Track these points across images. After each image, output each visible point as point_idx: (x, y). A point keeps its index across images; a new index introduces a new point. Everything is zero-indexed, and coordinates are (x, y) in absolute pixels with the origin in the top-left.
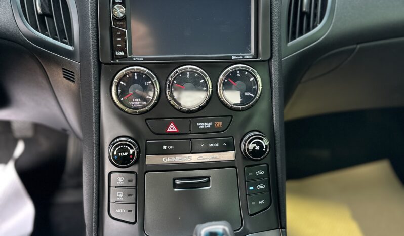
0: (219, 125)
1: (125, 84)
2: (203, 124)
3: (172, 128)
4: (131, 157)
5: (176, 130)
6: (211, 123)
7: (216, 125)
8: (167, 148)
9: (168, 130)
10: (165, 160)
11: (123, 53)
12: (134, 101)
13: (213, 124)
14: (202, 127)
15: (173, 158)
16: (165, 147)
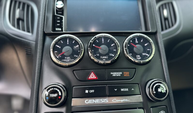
0: (127, 74)
1: (60, 47)
2: (115, 73)
3: (92, 76)
4: (60, 97)
5: (95, 78)
6: (121, 73)
7: (125, 74)
8: (89, 92)
9: (89, 78)
10: (87, 102)
11: (60, 29)
12: (66, 59)
13: (123, 73)
14: (115, 75)
15: (93, 100)
16: (87, 91)
